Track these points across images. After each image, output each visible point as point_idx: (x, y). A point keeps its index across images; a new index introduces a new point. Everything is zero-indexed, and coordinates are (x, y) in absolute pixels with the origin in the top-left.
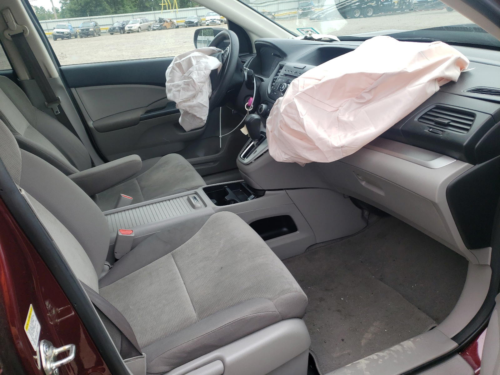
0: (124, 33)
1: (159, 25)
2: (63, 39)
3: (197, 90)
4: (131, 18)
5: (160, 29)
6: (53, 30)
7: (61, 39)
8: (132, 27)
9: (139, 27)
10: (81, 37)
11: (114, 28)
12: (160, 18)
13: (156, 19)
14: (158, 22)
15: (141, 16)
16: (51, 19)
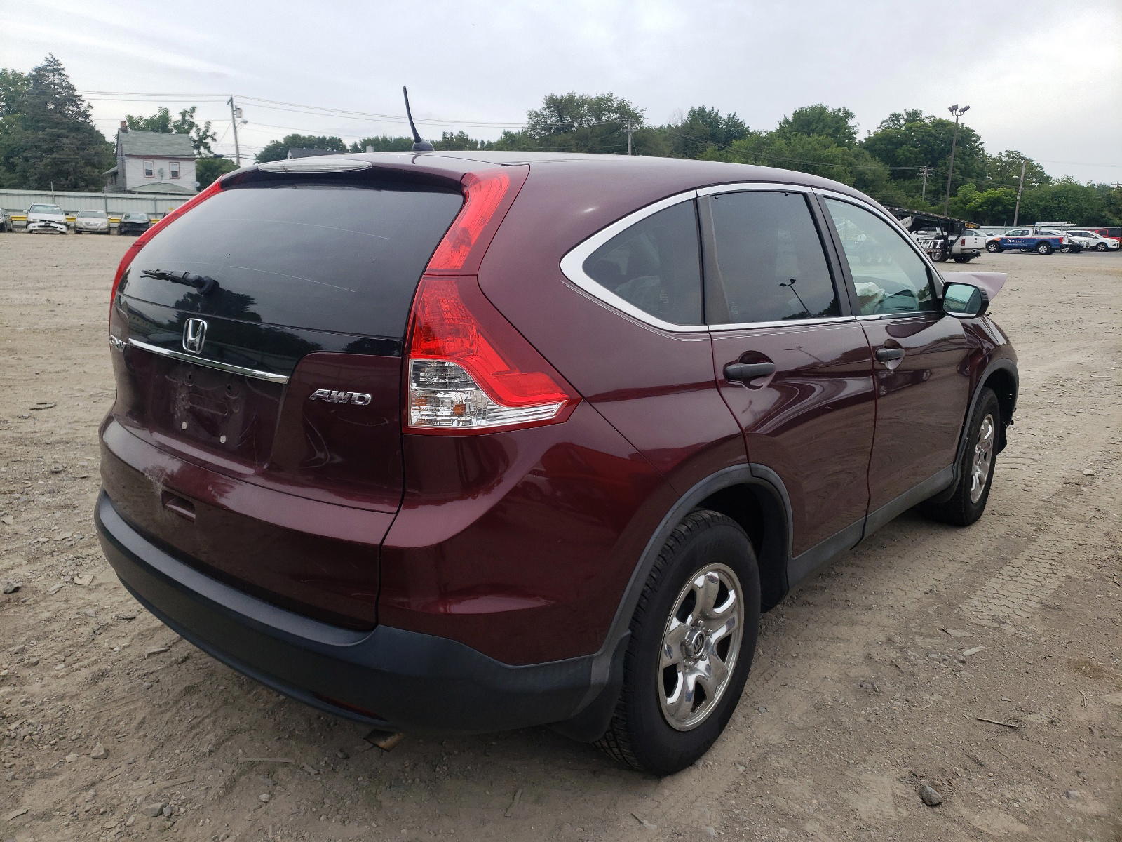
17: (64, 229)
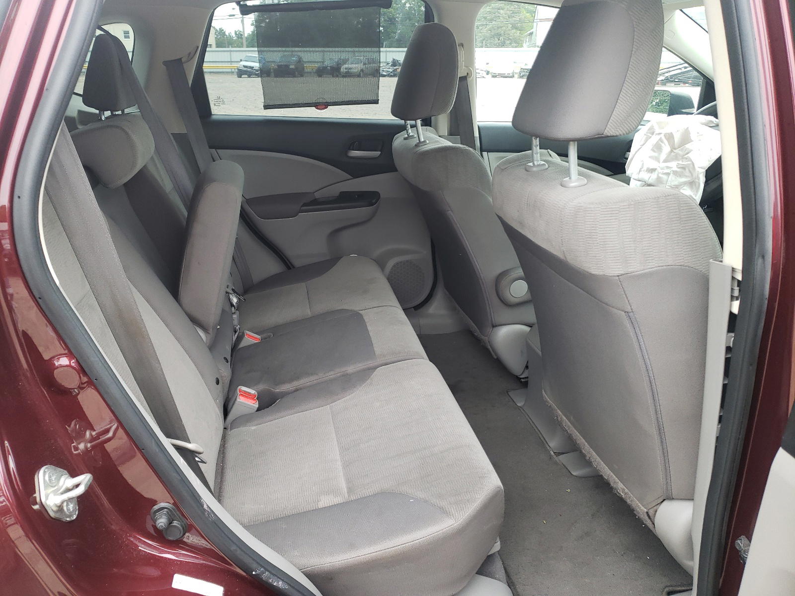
0: (337, 76)
1: (391, 70)
2: (249, 77)
3: (694, 176)
4: (350, 55)
5: (391, 76)
6: (239, 62)
7: (246, 76)
8: (350, 69)
9: (362, 70)
10: (276, 76)
11: (325, 68)
12: (394, 59)
13: (388, 61)
14: (390, 64)
15: (366, 54)
16: (232, 47)
17: (484, 74)
